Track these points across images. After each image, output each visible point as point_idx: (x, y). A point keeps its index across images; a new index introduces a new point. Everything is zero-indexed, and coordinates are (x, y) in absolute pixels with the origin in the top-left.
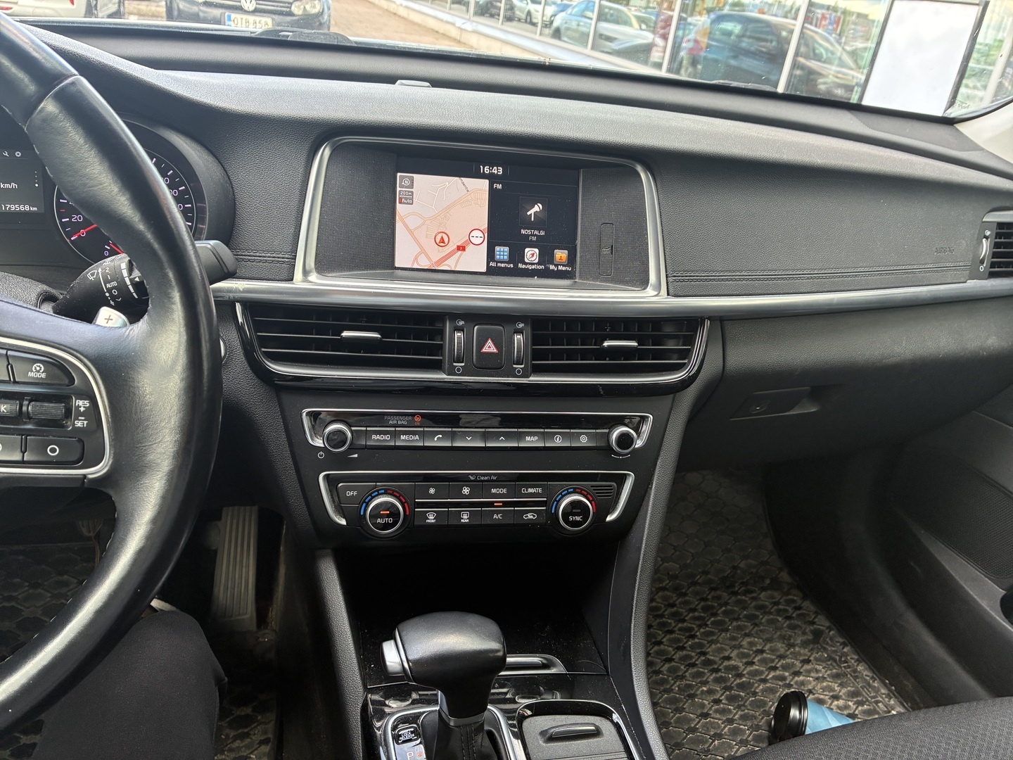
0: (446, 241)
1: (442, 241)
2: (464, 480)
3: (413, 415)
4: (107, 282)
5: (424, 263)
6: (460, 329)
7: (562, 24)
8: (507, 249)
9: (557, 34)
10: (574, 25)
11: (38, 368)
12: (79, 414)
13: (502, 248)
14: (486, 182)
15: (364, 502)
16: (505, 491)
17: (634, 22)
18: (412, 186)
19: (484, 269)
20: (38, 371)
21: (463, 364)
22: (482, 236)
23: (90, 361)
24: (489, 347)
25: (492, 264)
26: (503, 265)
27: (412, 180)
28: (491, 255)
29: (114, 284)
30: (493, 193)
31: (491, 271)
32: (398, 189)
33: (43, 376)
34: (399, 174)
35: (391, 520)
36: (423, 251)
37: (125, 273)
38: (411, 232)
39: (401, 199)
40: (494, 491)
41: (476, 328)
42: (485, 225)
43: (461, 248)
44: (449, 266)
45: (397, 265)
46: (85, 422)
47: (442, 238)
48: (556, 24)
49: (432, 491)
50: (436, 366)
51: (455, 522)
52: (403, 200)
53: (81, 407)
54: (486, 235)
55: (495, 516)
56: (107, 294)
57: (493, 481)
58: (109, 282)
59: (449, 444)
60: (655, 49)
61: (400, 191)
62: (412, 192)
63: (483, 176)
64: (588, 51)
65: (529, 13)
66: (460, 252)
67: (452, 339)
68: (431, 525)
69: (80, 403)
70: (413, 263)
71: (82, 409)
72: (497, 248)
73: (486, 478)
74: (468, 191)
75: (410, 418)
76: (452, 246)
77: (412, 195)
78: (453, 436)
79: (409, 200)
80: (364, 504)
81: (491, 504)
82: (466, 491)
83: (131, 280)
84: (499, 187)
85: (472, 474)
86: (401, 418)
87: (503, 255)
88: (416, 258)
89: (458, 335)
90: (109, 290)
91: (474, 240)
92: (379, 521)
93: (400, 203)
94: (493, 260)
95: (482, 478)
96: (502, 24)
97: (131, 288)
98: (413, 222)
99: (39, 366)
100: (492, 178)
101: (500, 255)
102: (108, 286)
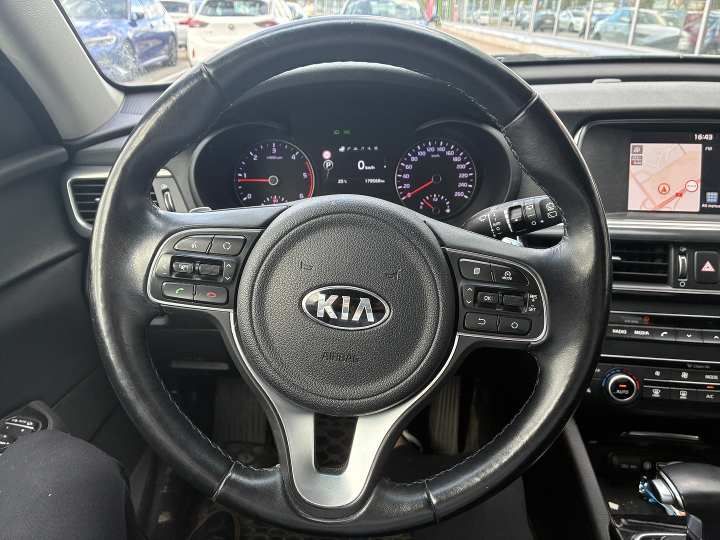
0: (667, 189)
1: (664, 190)
2: (684, 366)
3: (643, 316)
4: (493, 222)
5: (650, 207)
6: (683, 254)
7: (601, 30)
8: (716, 194)
9: (598, 36)
10: (610, 29)
11: (508, 274)
12: (531, 303)
13: (712, 194)
14: (700, 146)
15: (605, 377)
16: (716, 377)
17: (662, 21)
18: (641, 152)
19: (697, 209)
20: (508, 276)
21: (686, 280)
22: (696, 185)
23: (536, 270)
24: (708, 267)
25: (704, 205)
26: (713, 206)
27: (641, 148)
28: (703, 199)
29: (499, 223)
30: (705, 153)
31: (703, 211)
32: (631, 155)
33: (511, 279)
34: (632, 145)
35: (627, 392)
36: (649, 198)
37: (507, 216)
38: (640, 185)
39: (633, 162)
40: (707, 377)
41: (696, 253)
42: (699, 177)
43: (679, 195)
44: (670, 208)
45: (629, 209)
46: (535, 309)
47: (664, 188)
48: (596, 30)
49: (658, 373)
50: (664, 281)
51: (675, 398)
52: (635, 163)
53: (532, 299)
54: (699, 184)
55: (708, 396)
56: (492, 230)
57: (706, 369)
58: (495, 222)
59: (674, 340)
60: (681, 40)
61: (632, 157)
62: (641, 157)
63: (698, 142)
64: (629, 46)
65: (572, 24)
66: (678, 198)
67: (676, 261)
68: (656, 398)
69: (532, 296)
70: (641, 207)
71: (533, 300)
72: (708, 194)
73: (701, 367)
74: (685, 153)
75: (641, 319)
76: (672, 193)
77: (641, 158)
78: (676, 333)
79: (640, 162)
80: (605, 379)
81: (705, 387)
82: (685, 375)
83: (510, 221)
84: (710, 149)
85: (690, 363)
86: (634, 318)
87: (713, 199)
88: (643, 203)
89: (680, 258)
90: (494, 228)
91: (689, 189)
92: (618, 392)
93: (632, 164)
94: (705, 203)
95: (698, 367)
96: (556, 34)
97: (510, 226)
98: (641, 178)
99: (508, 273)
100: (705, 143)
101: (710, 199)
102: (494, 225)
